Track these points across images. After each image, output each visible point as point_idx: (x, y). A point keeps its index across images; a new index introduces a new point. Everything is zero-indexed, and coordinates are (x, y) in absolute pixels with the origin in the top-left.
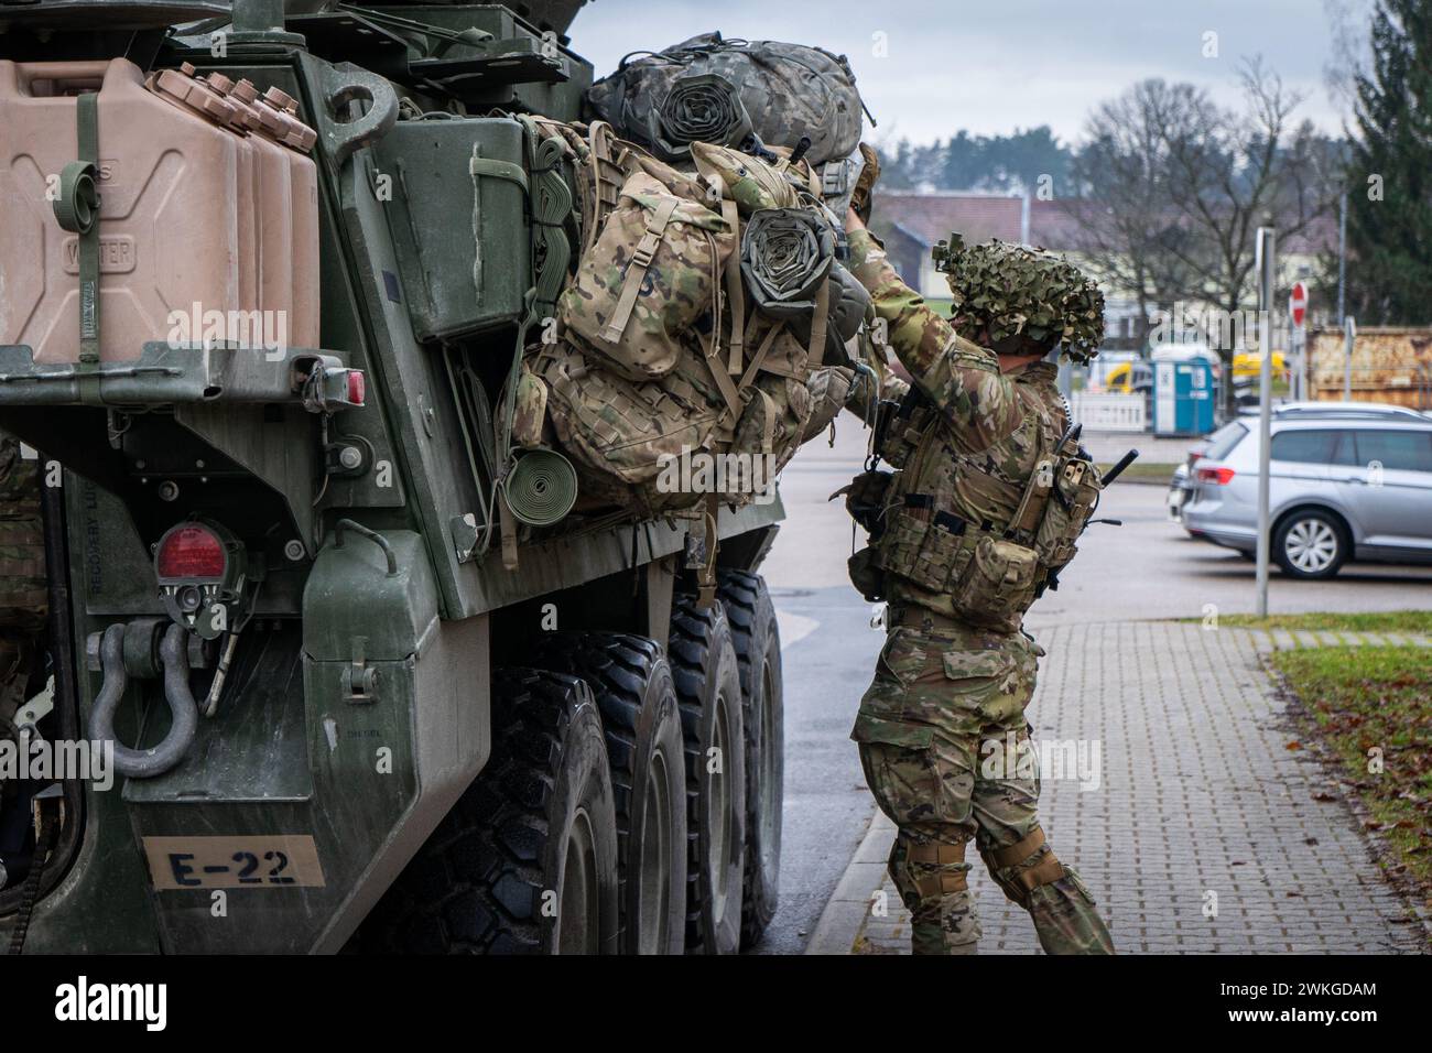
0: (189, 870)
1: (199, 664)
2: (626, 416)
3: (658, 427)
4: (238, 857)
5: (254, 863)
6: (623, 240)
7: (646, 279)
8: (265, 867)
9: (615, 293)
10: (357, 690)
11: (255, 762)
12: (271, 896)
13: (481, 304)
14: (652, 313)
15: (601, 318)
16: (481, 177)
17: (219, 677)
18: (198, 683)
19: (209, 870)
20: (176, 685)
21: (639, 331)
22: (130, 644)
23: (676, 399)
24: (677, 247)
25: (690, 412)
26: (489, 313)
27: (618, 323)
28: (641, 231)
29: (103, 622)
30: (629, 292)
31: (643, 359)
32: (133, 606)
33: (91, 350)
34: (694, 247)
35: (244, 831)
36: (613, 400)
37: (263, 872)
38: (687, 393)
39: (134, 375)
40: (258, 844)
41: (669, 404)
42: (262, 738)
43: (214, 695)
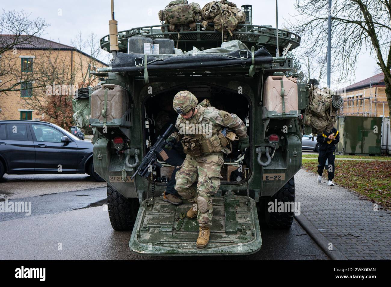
0: (268, 178)
1: (271, 152)
2: (318, 121)
3: (321, 122)
4: (275, 176)
5: (276, 177)
6: (319, 99)
7: (323, 104)
8: (278, 177)
9: (319, 106)
10: (295, 155)
11: (278, 164)
12: (277, 181)
13: (302, 107)
14: (323, 109)
15: (316, 109)
16: (302, 91)
17: (274, 154)
18: (271, 155)
19: (270, 178)
20: (268, 155)
21: (322, 110)
22: (262, 149)
23: (323, 119)
24: (327, 100)
25: (325, 121)
26: (303, 108)
27: (319, 109)
28: (321, 98)
29: (258, 147)
30: (321, 105)
31: (322, 114)
32: (261, 145)
33: (284, 111)
34: (328, 100)
35: (277, 173)
36: (316, 119)
37: (277, 179)
38: (325, 118)
39: (289, 114)
40: (277, 175)
41: (323, 120)
42: (277, 161)
43: (273, 156)
